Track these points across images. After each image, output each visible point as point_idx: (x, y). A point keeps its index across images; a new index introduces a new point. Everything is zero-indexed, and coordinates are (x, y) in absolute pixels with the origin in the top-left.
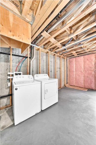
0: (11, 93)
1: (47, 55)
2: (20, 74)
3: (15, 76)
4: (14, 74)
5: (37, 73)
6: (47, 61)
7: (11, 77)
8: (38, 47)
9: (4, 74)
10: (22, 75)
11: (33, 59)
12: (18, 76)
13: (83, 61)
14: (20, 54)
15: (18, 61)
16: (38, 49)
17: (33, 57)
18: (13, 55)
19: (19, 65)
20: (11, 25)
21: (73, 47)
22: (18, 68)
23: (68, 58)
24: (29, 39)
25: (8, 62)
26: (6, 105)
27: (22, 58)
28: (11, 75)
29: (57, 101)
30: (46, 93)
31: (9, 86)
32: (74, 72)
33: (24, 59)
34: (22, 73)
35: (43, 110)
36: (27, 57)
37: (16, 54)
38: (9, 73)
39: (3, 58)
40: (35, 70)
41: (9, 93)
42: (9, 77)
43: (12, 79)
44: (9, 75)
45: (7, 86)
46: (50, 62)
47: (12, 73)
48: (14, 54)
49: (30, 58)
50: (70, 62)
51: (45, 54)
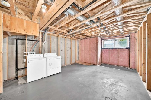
0: (26, 67)
1: (58, 38)
2: (33, 53)
3: (29, 55)
4: (29, 53)
5: (49, 52)
6: (58, 43)
7: (26, 56)
8: (49, 33)
9: (21, 53)
10: (35, 54)
11: (44, 42)
12: (32, 54)
13: (89, 42)
14: (34, 39)
15: (32, 44)
16: (50, 34)
17: (45, 40)
18: (27, 40)
19: (33, 46)
20: (25, 27)
21: (77, 33)
22: (32, 49)
23: (79, 39)
24: (37, 33)
25: (24, 45)
26: (22, 75)
27: (35, 41)
28: (26, 54)
29: (60, 71)
30: (50, 65)
31: (24, 61)
32: (83, 51)
33: (37, 42)
34: (35, 52)
35: (48, 76)
36: (40, 41)
37: (30, 39)
38: (25, 53)
39: (20, 42)
40: (46, 50)
41: (25, 66)
42: (24, 56)
43: (27, 57)
44: (25, 54)
45: (23, 61)
46: (61, 44)
47: (27, 53)
48: (29, 39)
49: (42, 41)
50: (81, 42)
51: (56, 37)
